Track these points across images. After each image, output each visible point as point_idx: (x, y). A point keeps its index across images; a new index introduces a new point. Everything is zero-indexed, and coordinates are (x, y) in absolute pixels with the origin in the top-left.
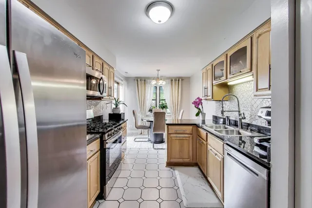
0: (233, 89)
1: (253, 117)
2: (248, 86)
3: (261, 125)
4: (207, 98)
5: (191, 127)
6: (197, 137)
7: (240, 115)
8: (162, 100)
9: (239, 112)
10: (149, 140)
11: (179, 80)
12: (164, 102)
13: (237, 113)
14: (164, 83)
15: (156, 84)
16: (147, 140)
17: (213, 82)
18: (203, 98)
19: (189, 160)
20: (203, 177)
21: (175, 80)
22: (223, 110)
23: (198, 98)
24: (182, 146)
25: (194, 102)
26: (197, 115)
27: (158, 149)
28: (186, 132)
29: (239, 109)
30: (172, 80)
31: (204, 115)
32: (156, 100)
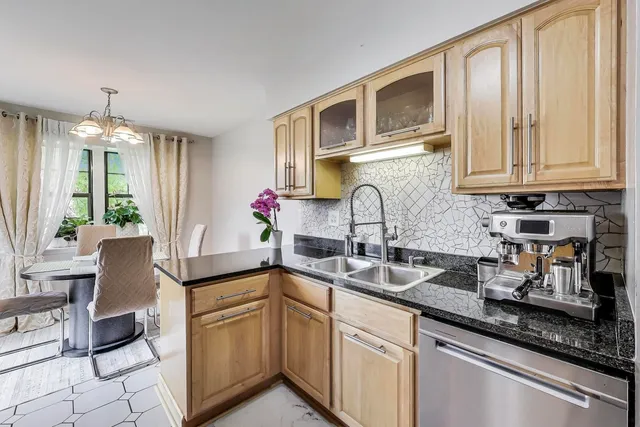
0: (356, 174)
1: (408, 233)
2: (395, 167)
3: (428, 249)
4: (293, 192)
5: (265, 277)
6: (281, 301)
7: (385, 230)
8: (118, 196)
9: (383, 223)
10: (68, 349)
11: (180, 141)
12: (124, 202)
13: (378, 229)
14: (136, 140)
15: (96, 140)
16: (54, 349)
17: (316, 153)
18: (278, 193)
19: (261, 375)
20: (310, 410)
21: (169, 139)
22: (353, 221)
23: (268, 192)
24: (240, 341)
25: (258, 202)
26: (265, 237)
27: (120, 373)
28: (252, 295)
29: (383, 218)
30: (156, 139)
31: (279, 235)
32: (90, 195)
